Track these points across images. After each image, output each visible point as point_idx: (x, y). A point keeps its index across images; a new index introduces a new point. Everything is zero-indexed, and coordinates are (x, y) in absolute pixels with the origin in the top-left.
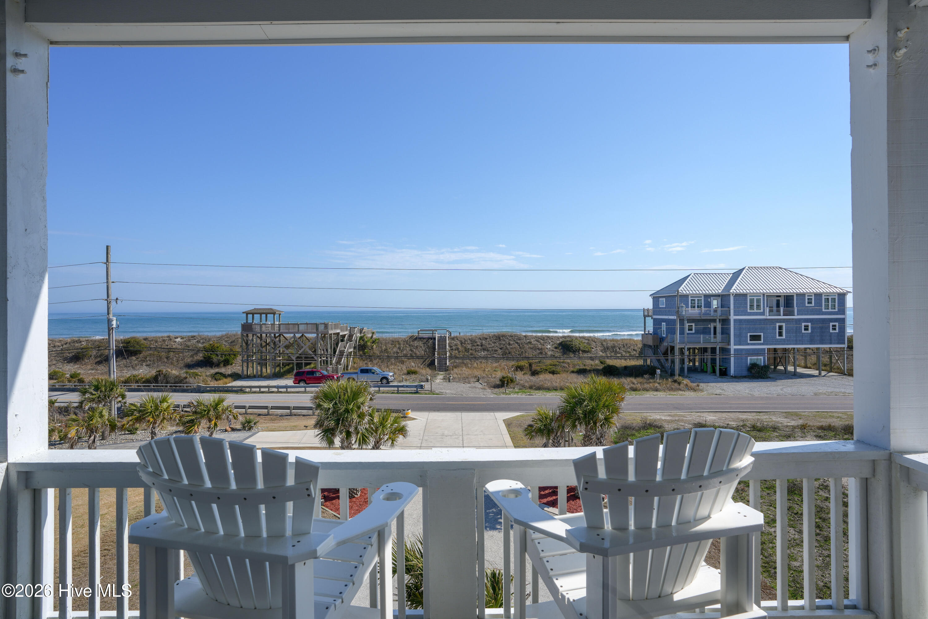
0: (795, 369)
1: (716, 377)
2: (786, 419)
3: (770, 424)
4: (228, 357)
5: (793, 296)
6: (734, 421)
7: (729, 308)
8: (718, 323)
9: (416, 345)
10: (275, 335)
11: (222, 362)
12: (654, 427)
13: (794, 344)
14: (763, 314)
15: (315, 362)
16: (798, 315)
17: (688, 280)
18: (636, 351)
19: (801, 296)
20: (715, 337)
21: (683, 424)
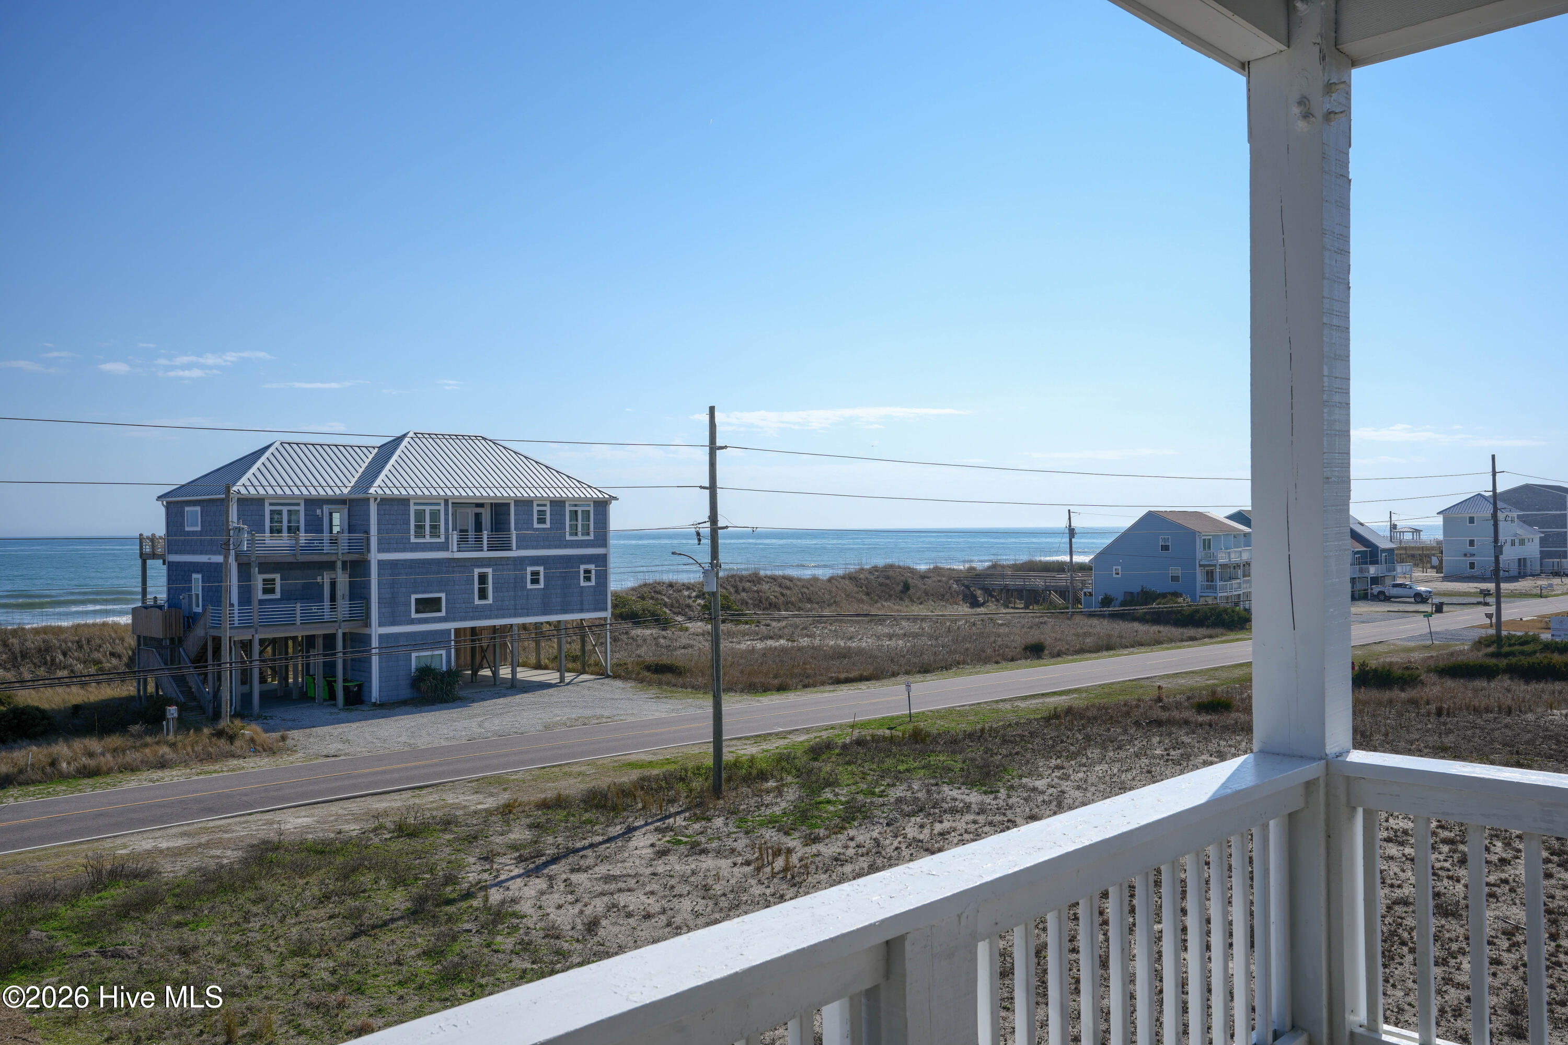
0: (514, 673)
1: (336, 710)
2: (475, 797)
3: (439, 814)
5: (508, 505)
6: (356, 820)
7: (367, 532)
8: (339, 571)
12: (127, 876)
13: (511, 616)
14: (445, 547)
16: (518, 548)
17: (263, 459)
18: (119, 657)
19: (525, 504)
20: (333, 608)
21: (218, 853)
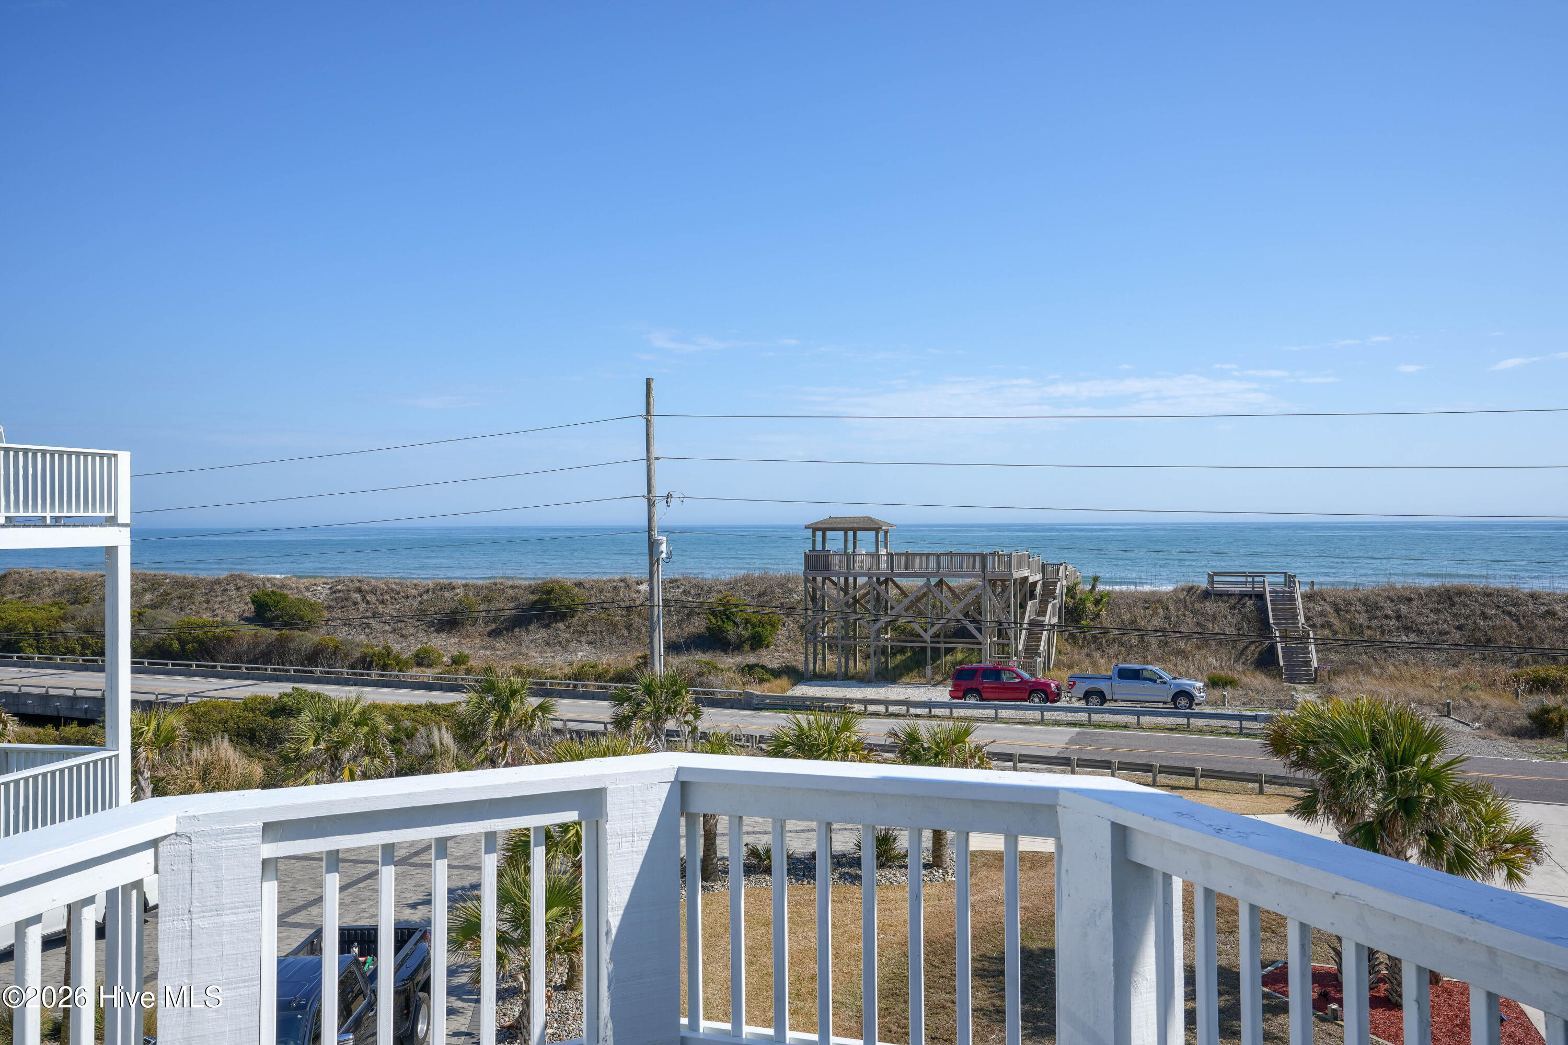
4: (760, 629)
9: (1210, 612)
10: (878, 579)
11: (747, 640)
15: (979, 646)
